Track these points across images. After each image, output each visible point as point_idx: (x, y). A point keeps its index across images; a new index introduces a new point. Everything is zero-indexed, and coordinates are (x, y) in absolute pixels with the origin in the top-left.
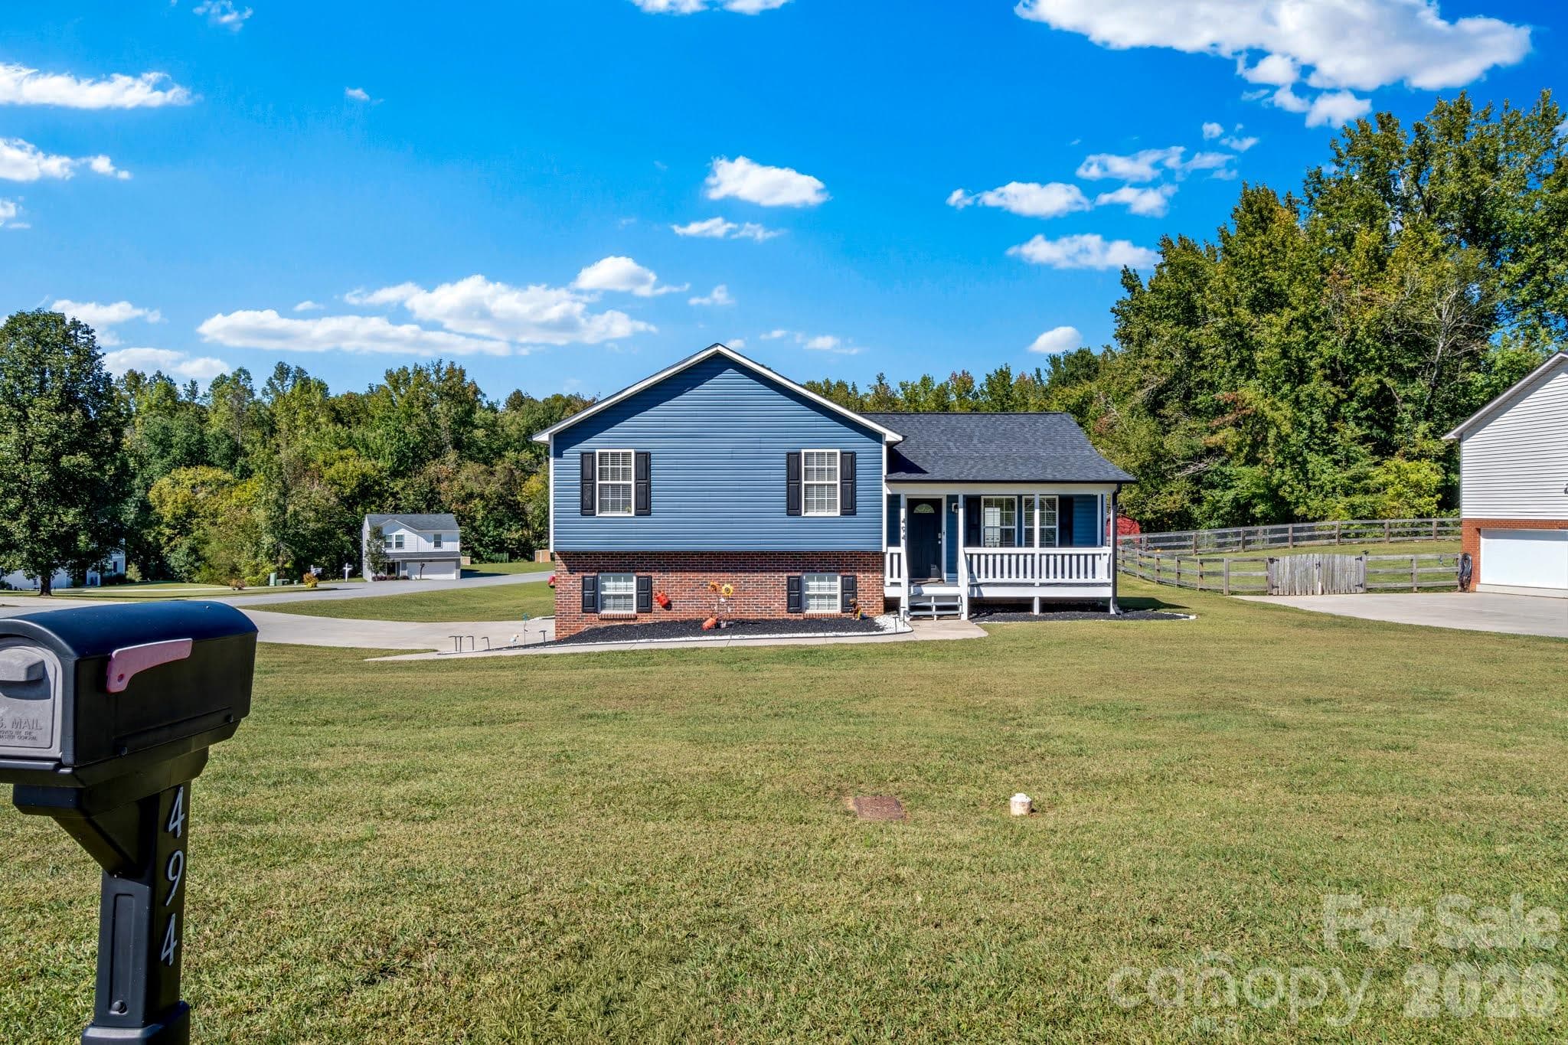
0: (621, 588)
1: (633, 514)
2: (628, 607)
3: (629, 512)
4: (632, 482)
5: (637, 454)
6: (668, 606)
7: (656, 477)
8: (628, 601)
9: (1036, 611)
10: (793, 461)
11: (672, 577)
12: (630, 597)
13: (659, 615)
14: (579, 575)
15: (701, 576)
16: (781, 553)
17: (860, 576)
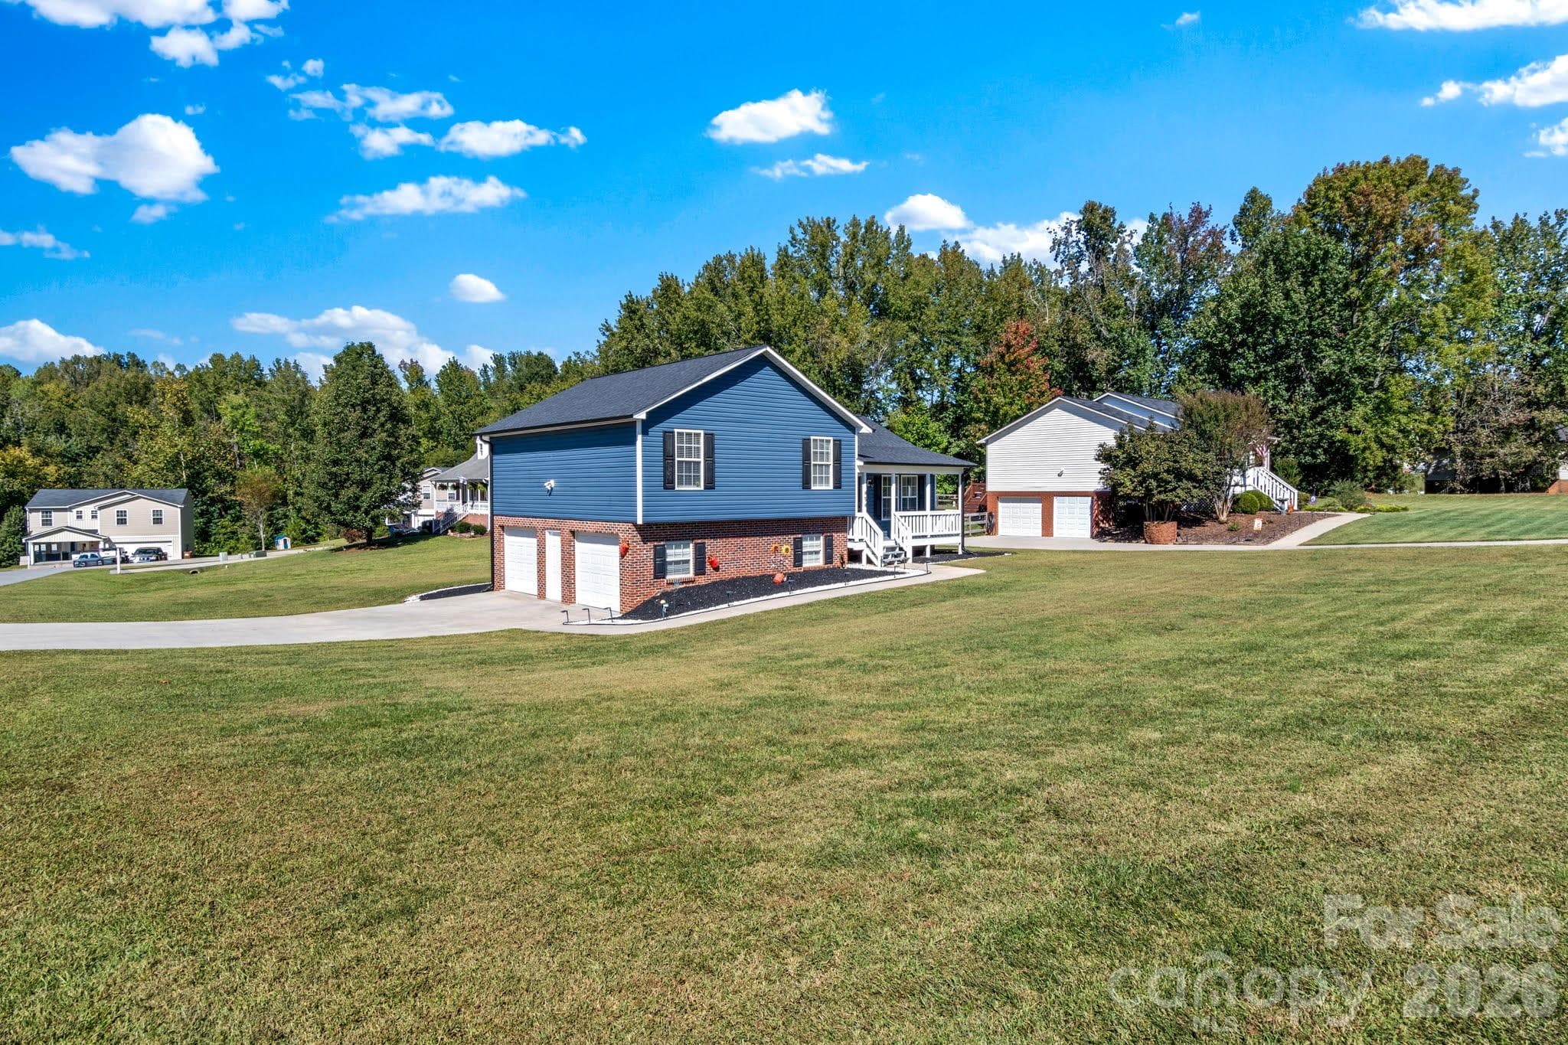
0: (682, 553)
1: (702, 488)
2: (687, 571)
3: (698, 486)
4: (702, 459)
5: (705, 434)
6: (717, 569)
7: (719, 455)
8: (685, 566)
9: (928, 555)
10: (806, 443)
11: (720, 542)
12: (687, 562)
13: (710, 577)
14: (651, 545)
15: (739, 540)
16: (790, 520)
17: (835, 535)
